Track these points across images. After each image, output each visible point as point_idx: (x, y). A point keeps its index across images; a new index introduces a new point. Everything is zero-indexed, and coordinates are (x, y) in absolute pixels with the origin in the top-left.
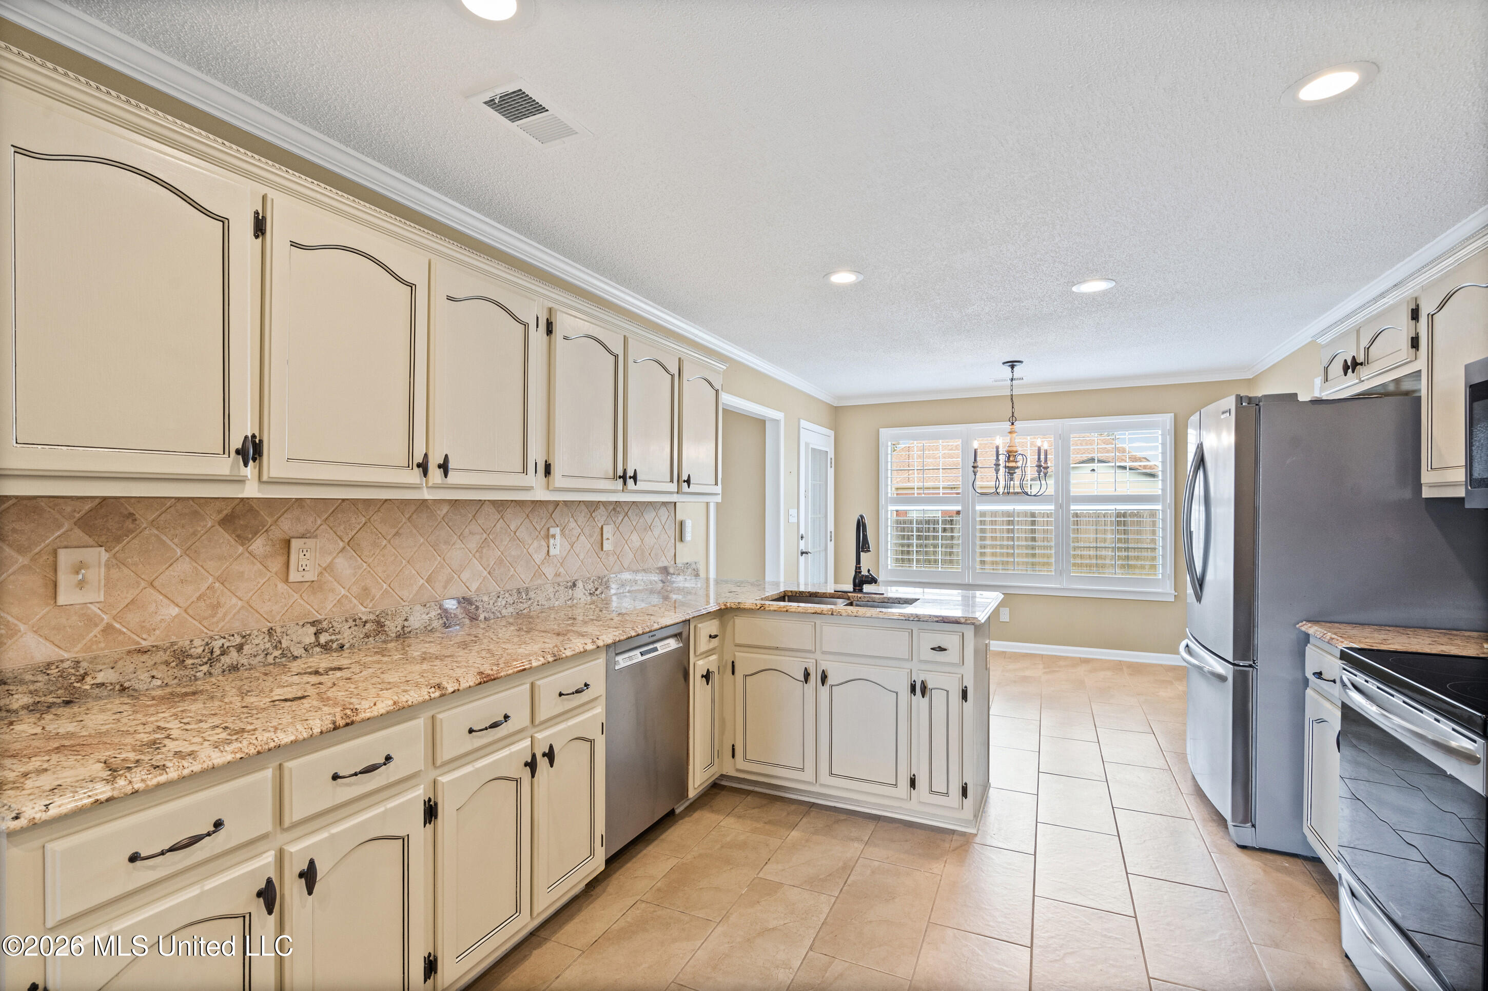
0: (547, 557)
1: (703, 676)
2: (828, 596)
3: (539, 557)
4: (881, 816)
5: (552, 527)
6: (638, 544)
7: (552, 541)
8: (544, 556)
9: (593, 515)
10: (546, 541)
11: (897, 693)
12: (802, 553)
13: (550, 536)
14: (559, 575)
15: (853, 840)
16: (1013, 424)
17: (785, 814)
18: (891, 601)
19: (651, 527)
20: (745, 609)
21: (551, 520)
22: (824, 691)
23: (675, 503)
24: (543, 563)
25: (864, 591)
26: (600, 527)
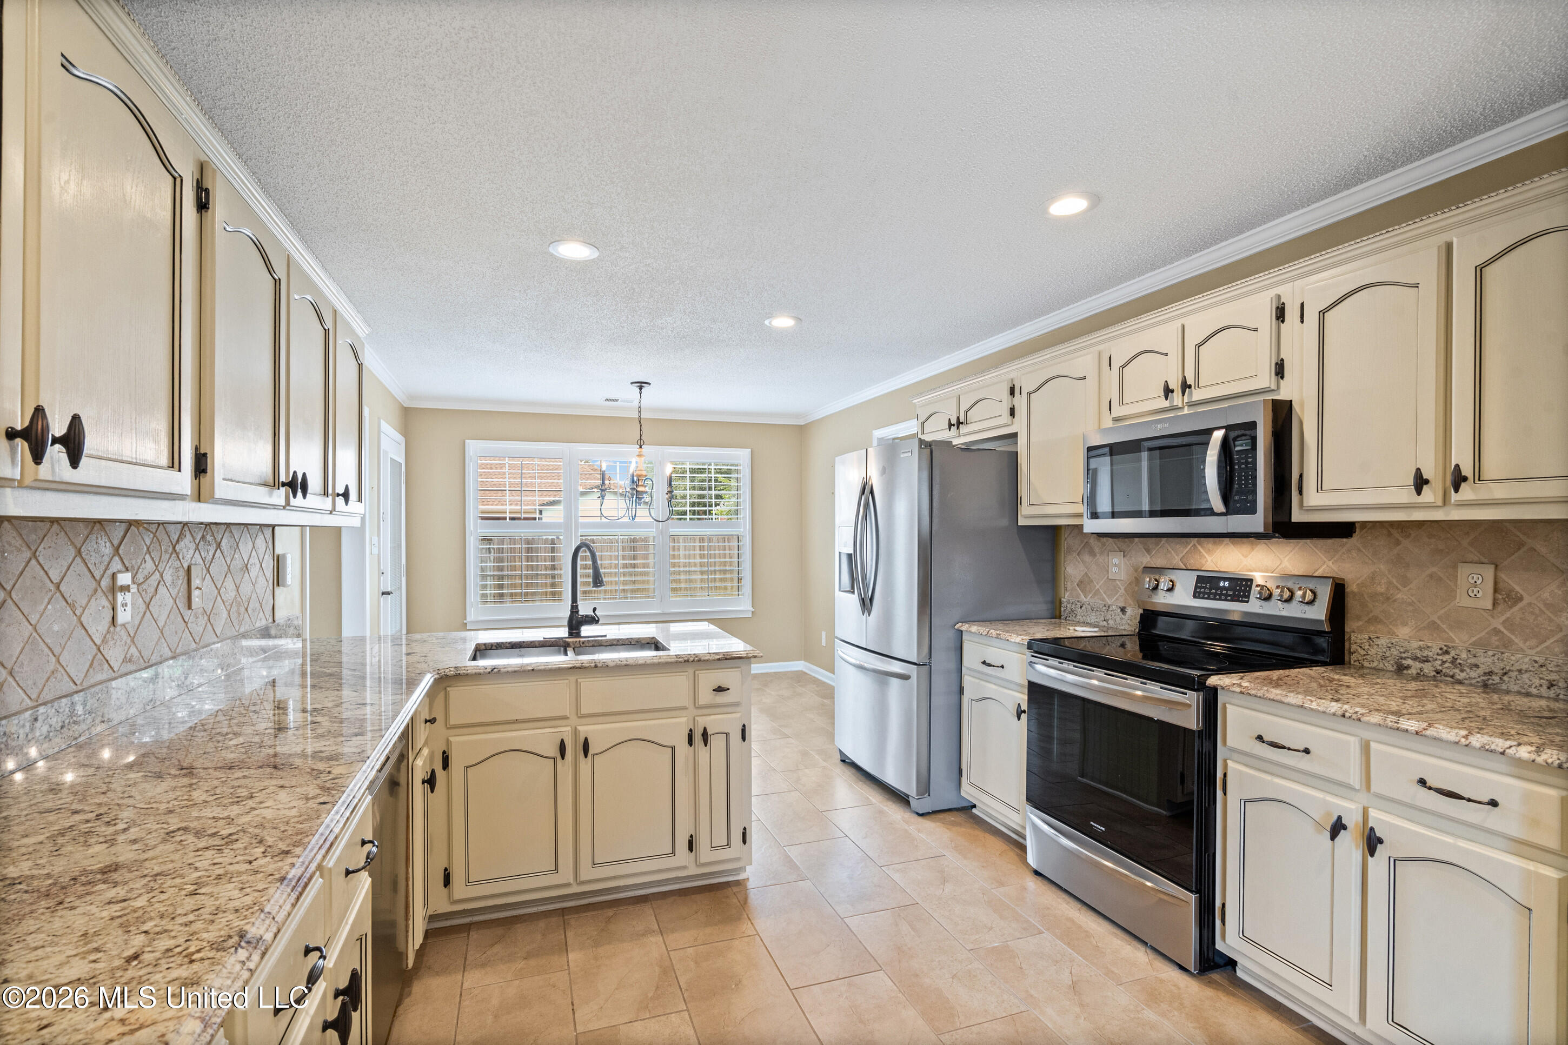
0: (112, 629)
1: (424, 782)
2: (537, 645)
3: (98, 628)
4: (648, 895)
5: (119, 572)
6: (233, 594)
7: (120, 597)
8: (106, 628)
9: (177, 548)
10: (111, 598)
11: (673, 748)
12: (383, 594)
13: (116, 589)
14: (130, 661)
15: (643, 935)
16: (641, 447)
17: (539, 937)
18: (621, 642)
19: (249, 566)
20: (467, 675)
21: (117, 558)
22: (585, 765)
23: (273, 527)
24: (104, 641)
25: (583, 634)
26: (186, 568)
